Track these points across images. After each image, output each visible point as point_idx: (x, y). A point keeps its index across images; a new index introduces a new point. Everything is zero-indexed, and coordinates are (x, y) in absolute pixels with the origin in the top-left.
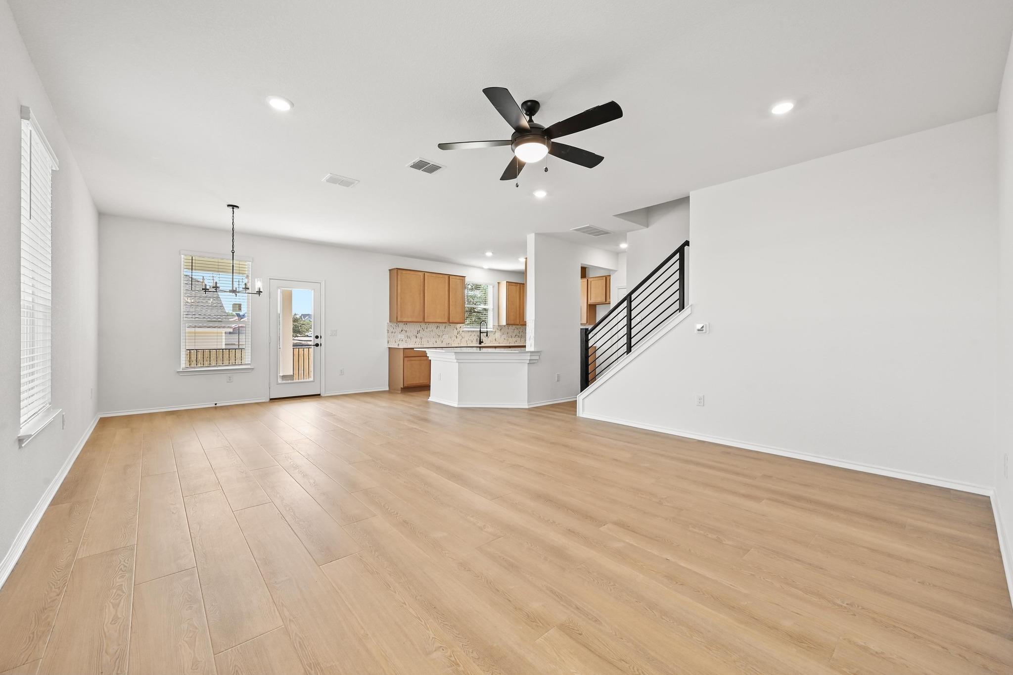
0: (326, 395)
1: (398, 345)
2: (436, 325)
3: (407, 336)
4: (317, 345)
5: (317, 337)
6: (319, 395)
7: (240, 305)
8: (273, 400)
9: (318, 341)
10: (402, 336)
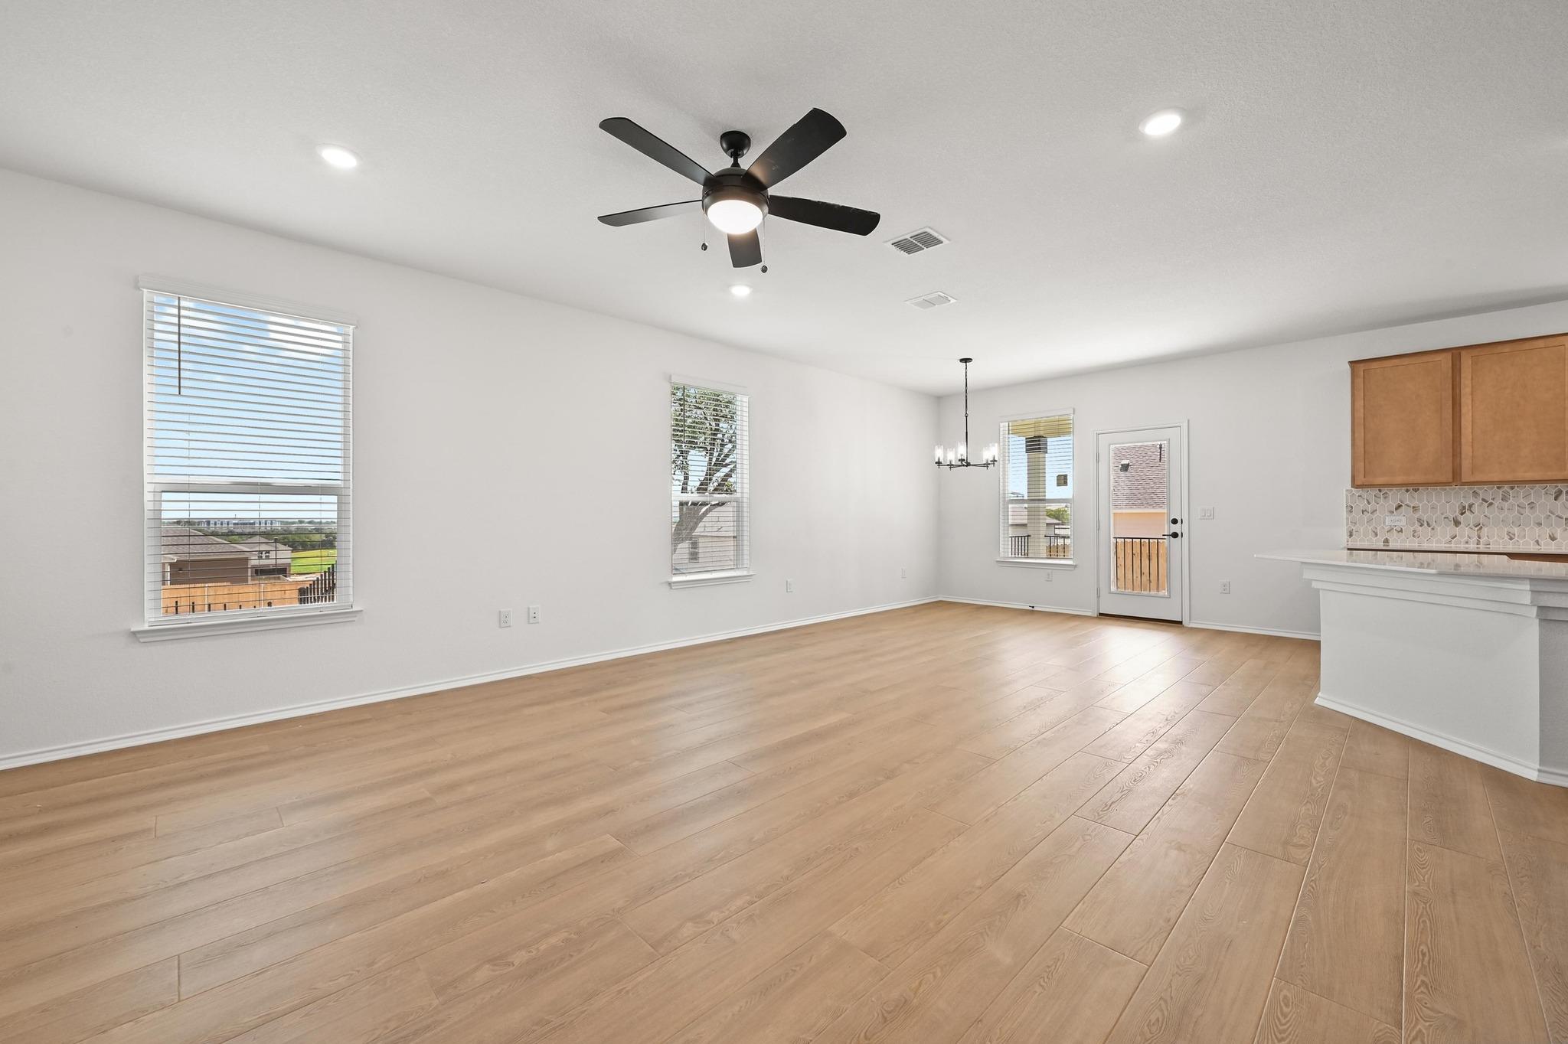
0: (1192, 625)
1: (1386, 541)
2: (1552, 489)
3: (1419, 520)
4: (1175, 535)
5: (1175, 521)
6: (1180, 623)
7: (1065, 477)
8: (1103, 616)
9: (1176, 528)
10: (1400, 520)
